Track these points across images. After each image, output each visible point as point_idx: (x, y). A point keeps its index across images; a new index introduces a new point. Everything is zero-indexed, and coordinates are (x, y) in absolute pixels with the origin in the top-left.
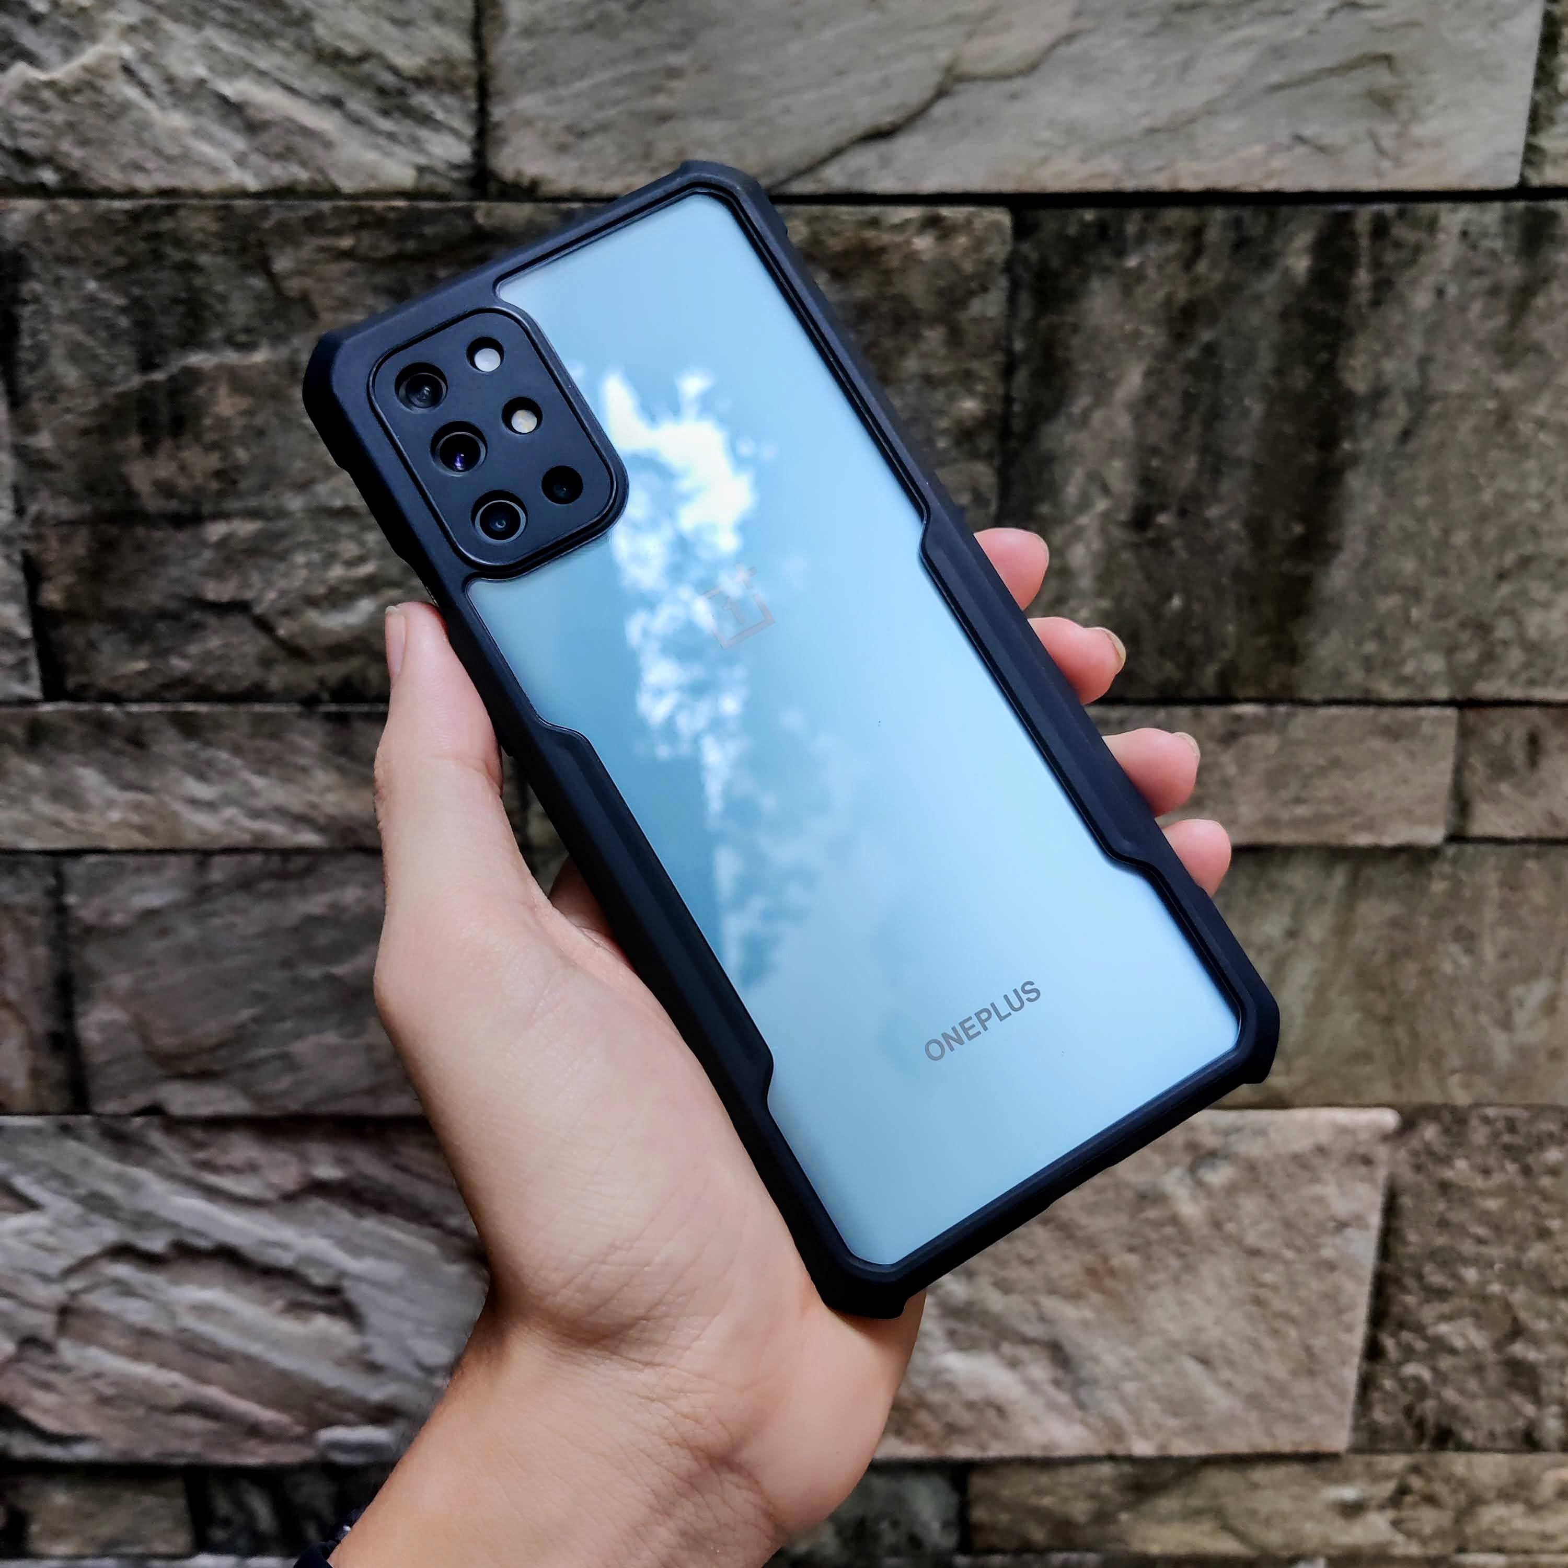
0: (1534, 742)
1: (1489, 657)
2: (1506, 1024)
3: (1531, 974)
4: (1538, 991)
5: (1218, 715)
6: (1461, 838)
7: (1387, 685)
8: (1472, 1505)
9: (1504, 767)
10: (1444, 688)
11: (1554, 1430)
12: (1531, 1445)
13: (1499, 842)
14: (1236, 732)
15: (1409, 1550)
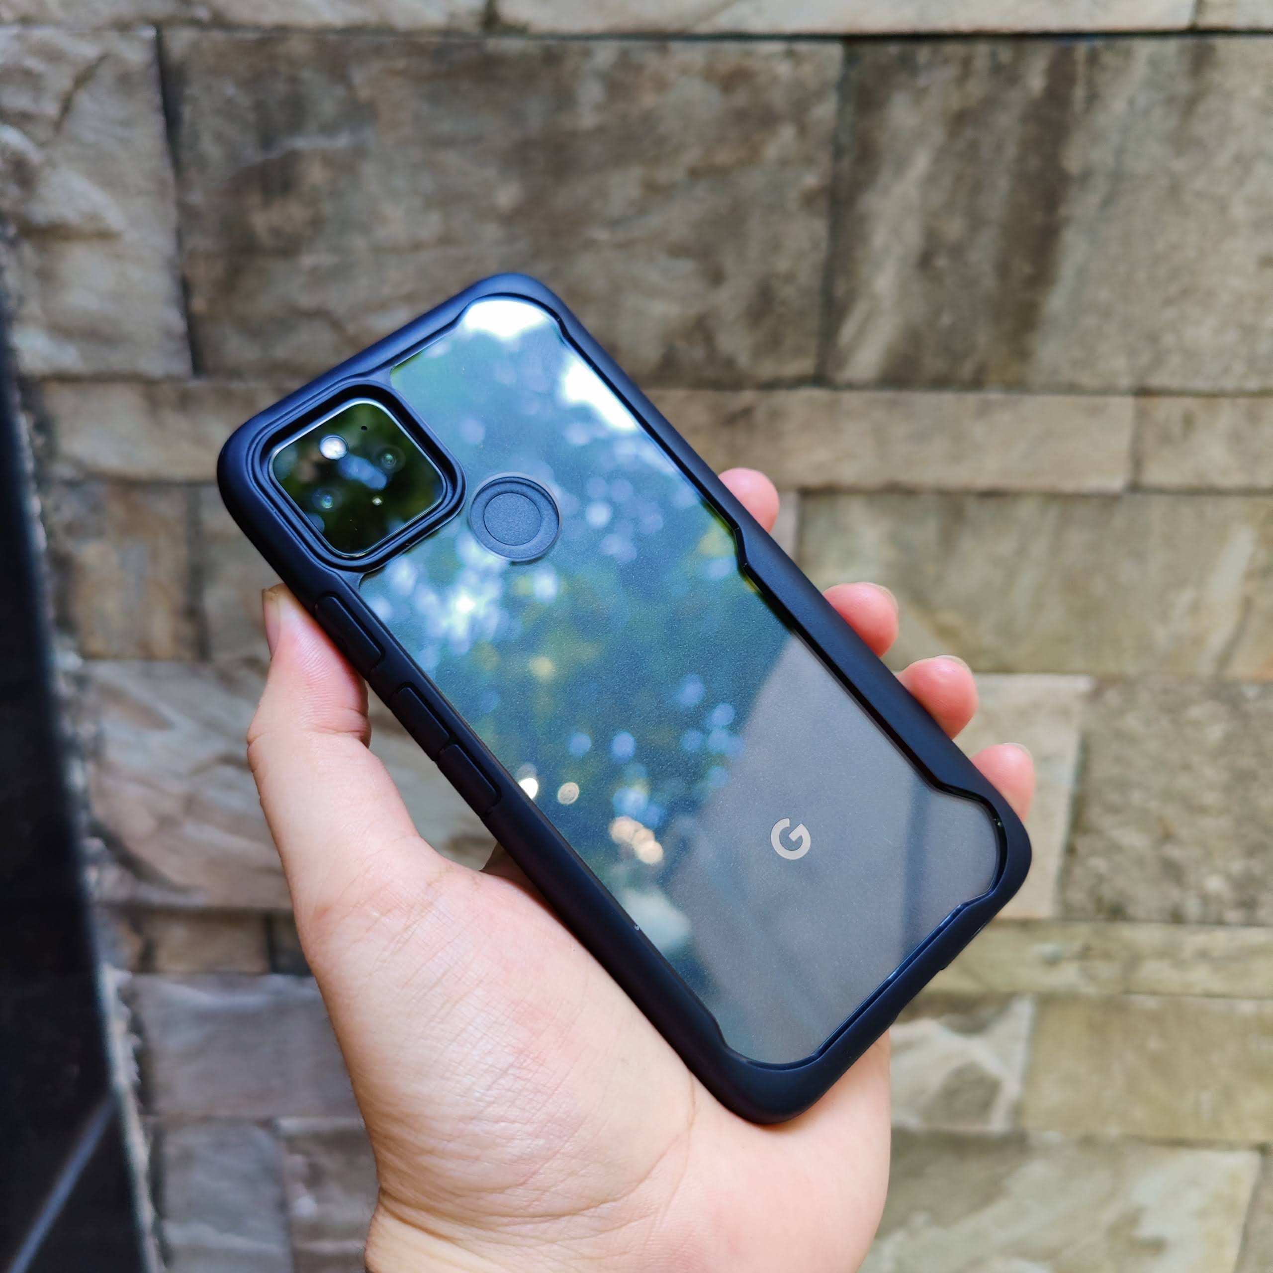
3: (1181, 583)
4: (1186, 597)
5: (972, 399)
6: (1135, 487)
7: (1085, 379)
8: (1134, 960)
9: (1166, 438)
10: (1125, 382)
11: (1192, 907)
12: (1177, 918)
13: (1161, 491)
14: (984, 411)
15: (1090, 990)
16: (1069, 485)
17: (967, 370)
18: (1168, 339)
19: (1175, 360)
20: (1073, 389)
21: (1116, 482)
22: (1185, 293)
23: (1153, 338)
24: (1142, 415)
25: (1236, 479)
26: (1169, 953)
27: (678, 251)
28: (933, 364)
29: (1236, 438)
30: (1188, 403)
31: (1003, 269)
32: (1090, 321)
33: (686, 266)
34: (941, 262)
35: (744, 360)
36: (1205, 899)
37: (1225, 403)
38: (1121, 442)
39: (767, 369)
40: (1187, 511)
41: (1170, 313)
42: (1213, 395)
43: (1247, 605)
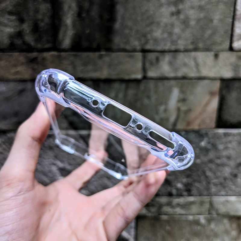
0: (158, 59)
1: (147, 42)
2: (157, 113)
3: (161, 104)
4: (162, 108)
5: (97, 54)
6: (145, 78)
7: (128, 47)
8: (161, 206)
9: (152, 64)
10: (138, 48)
11: (174, 192)
12: (170, 195)
13: (152, 79)
14: (101, 57)
15: (150, 215)
16: (127, 77)
17: (95, 45)
18: (149, 36)
19: (151, 42)
20: (125, 50)
21: (139, 76)
22: (152, 23)
23: (145, 36)
24: (144, 58)
25: (172, 75)
26: (169, 204)
27: (10, 13)
28: (85, 44)
29: (171, 63)
30: (156, 54)
31: (101, 17)
32: (127, 31)
33: (13, 18)
34: (84, 15)
35: (32, 43)
36: (177, 189)
37: (166, 53)
38: (139, 65)
39: (39, 46)
40: (160, 84)
41: (148, 29)
42: (163, 52)
43: (179, 109)
